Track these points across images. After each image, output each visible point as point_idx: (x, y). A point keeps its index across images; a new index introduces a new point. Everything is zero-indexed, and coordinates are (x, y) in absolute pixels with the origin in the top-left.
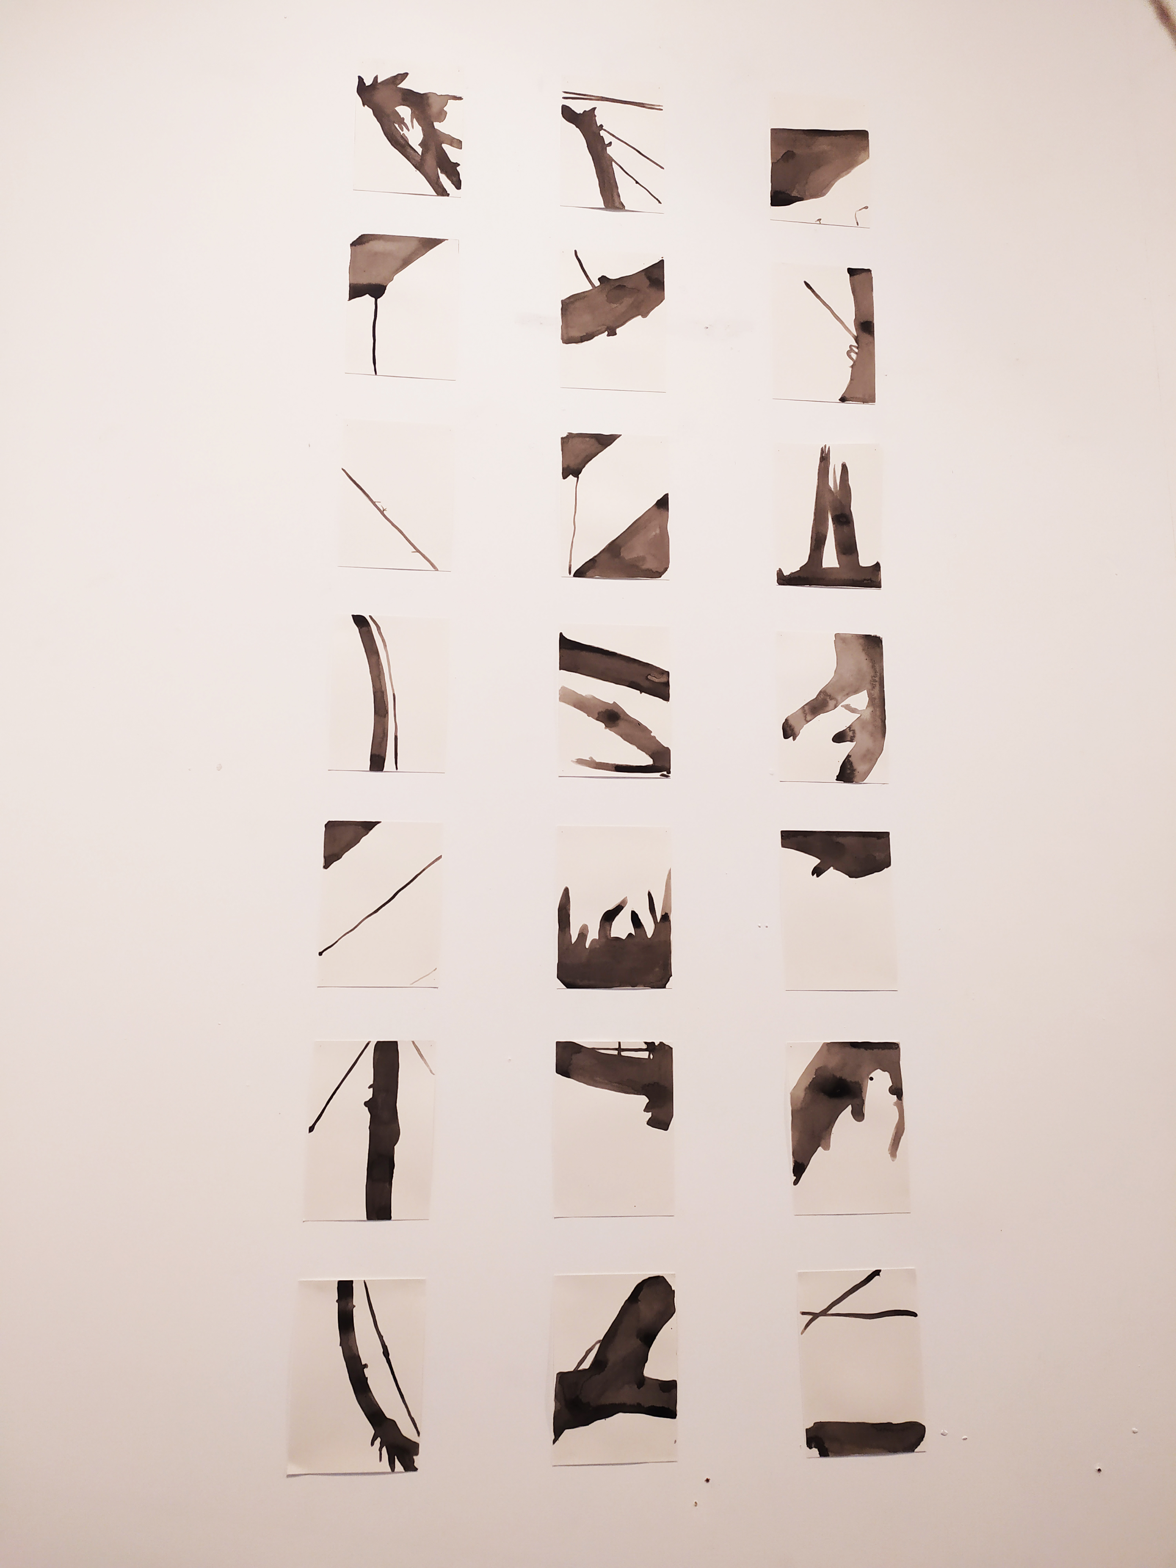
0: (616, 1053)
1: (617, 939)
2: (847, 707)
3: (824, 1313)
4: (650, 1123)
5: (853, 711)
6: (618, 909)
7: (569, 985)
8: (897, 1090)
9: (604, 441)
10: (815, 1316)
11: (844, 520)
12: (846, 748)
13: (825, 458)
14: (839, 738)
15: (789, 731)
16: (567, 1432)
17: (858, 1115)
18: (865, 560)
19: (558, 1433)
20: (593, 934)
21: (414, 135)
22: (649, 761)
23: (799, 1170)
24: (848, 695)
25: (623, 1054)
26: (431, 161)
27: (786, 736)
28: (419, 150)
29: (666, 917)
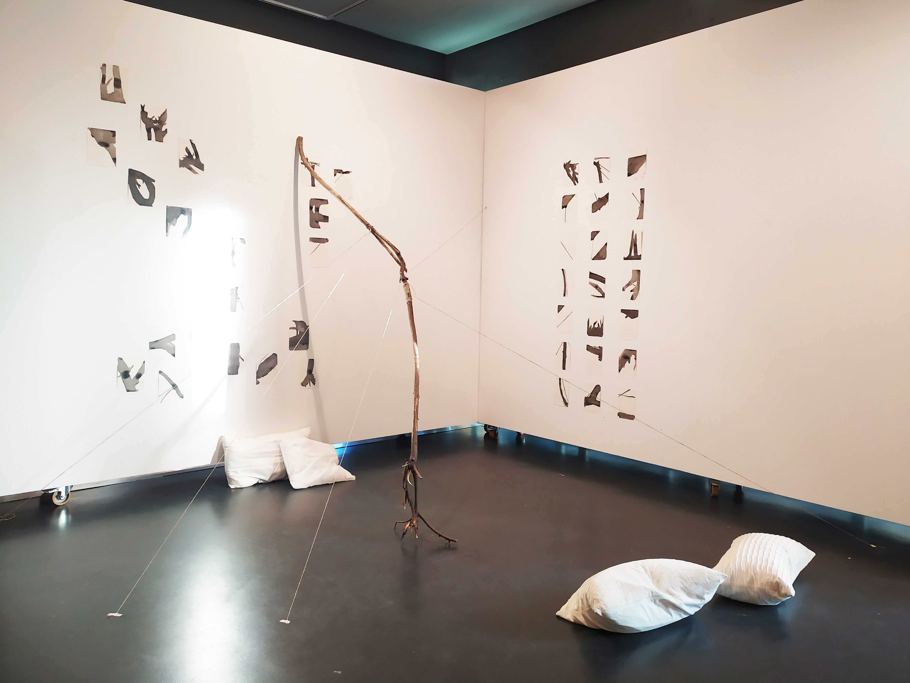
1: (596, 328)
2: (633, 285)
3: (622, 395)
4: (599, 360)
6: (596, 322)
7: (589, 335)
8: (635, 359)
9: (598, 232)
10: (620, 395)
11: (635, 245)
12: (633, 293)
13: (633, 232)
14: (631, 291)
15: (623, 290)
17: (629, 362)
18: (639, 254)
19: (585, 406)
20: (592, 327)
21: (571, 173)
22: (602, 295)
23: (620, 371)
24: (634, 282)
25: (596, 348)
26: (574, 178)
28: (572, 176)
29: (602, 324)
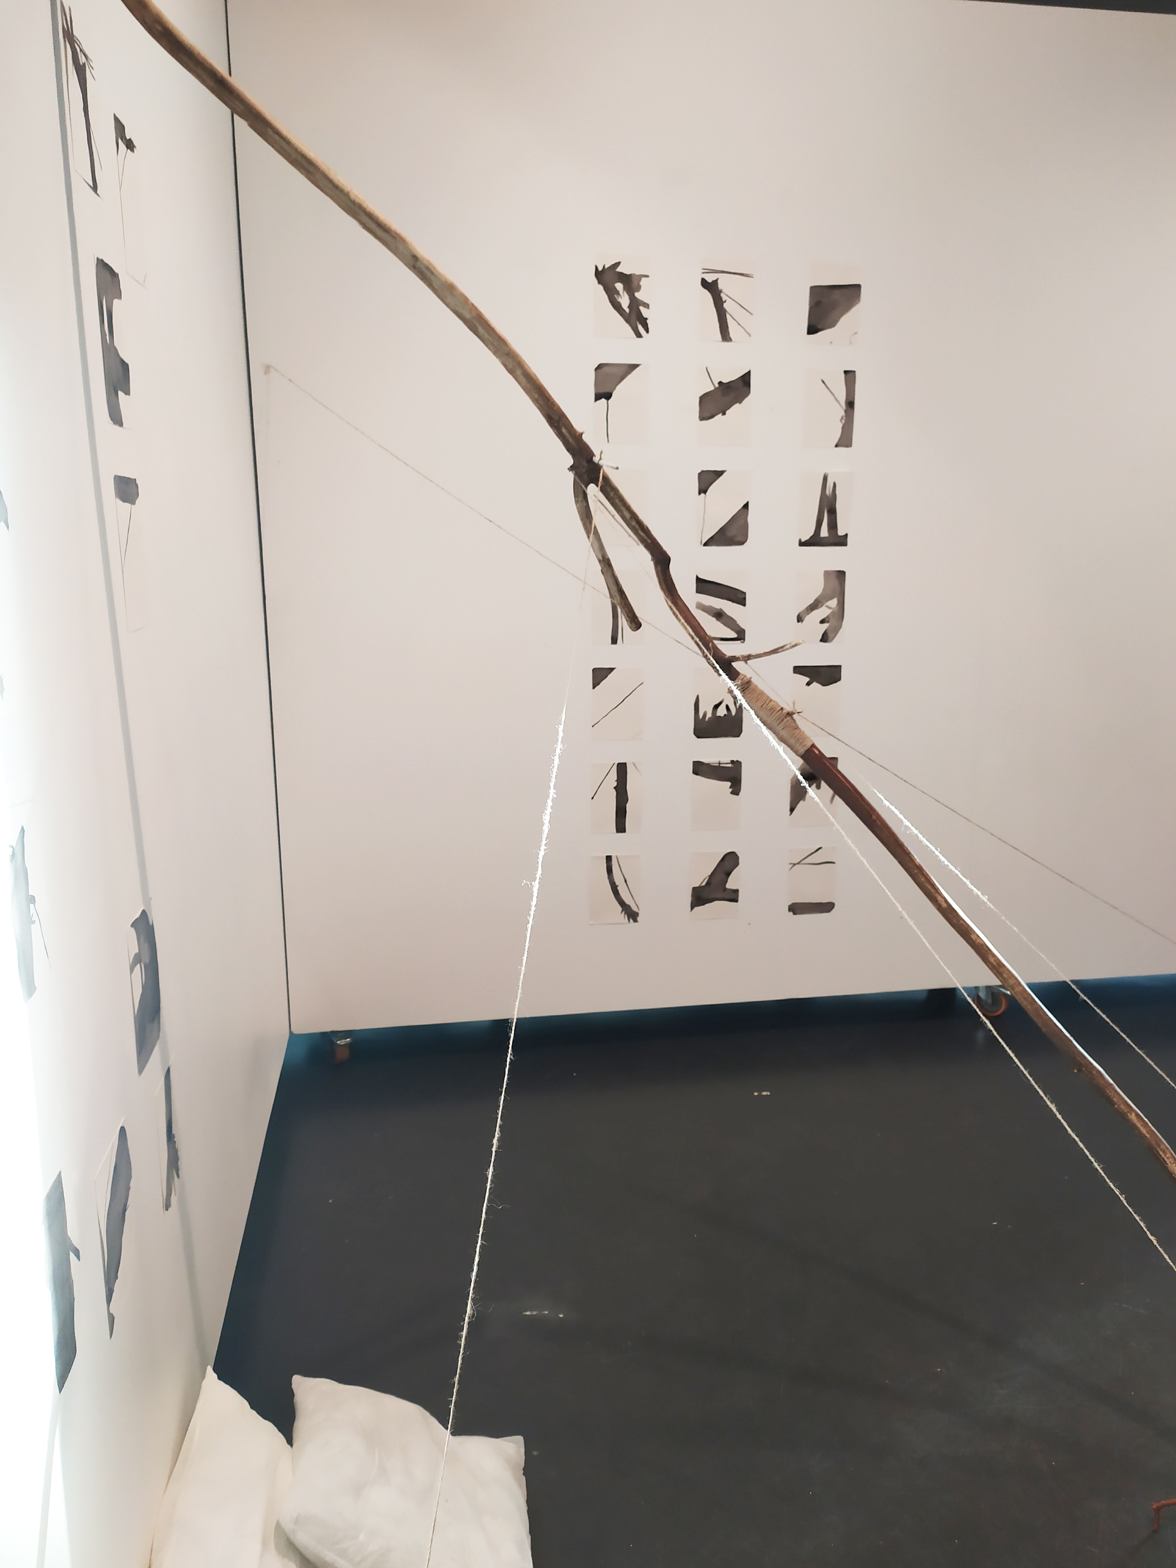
0: (718, 765)
1: (720, 717)
2: (827, 607)
3: (798, 863)
4: (732, 793)
5: (830, 608)
6: (720, 703)
7: (698, 737)
9: (719, 474)
10: (795, 865)
11: (832, 512)
12: (826, 626)
13: (825, 478)
14: (822, 622)
15: (800, 619)
16: (696, 908)
17: (818, 787)
18: (841, 532)
19: (692, 908)
20: (709, 715)
22: (735, 635)
23: (792, 810)
24: (827, 601)
25: (721, 765)
26: (634, 317)
27: (798, 621)
28: (627, 310)
